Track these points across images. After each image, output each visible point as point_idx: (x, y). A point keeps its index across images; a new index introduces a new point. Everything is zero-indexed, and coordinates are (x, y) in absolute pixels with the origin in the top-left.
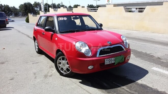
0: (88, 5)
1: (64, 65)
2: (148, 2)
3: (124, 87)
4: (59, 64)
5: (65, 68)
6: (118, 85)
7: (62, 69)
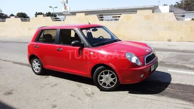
0: (36, 12)
1: (107, 79)
2: (108, 9)
3: (167, 89)
4: (99, 79)
5: (108, 82)
6: (162, 88)
7: (105, 84)
